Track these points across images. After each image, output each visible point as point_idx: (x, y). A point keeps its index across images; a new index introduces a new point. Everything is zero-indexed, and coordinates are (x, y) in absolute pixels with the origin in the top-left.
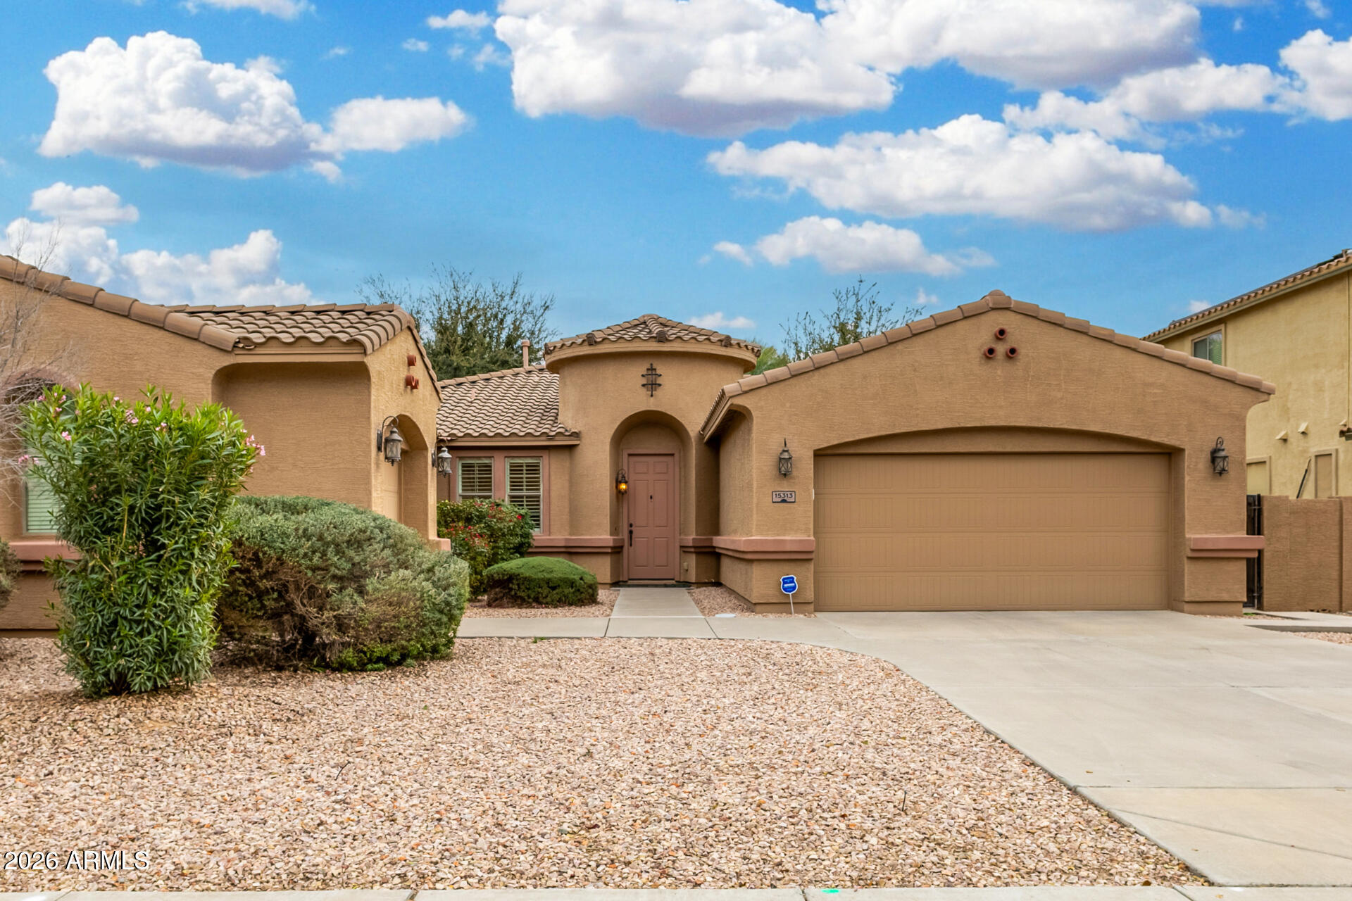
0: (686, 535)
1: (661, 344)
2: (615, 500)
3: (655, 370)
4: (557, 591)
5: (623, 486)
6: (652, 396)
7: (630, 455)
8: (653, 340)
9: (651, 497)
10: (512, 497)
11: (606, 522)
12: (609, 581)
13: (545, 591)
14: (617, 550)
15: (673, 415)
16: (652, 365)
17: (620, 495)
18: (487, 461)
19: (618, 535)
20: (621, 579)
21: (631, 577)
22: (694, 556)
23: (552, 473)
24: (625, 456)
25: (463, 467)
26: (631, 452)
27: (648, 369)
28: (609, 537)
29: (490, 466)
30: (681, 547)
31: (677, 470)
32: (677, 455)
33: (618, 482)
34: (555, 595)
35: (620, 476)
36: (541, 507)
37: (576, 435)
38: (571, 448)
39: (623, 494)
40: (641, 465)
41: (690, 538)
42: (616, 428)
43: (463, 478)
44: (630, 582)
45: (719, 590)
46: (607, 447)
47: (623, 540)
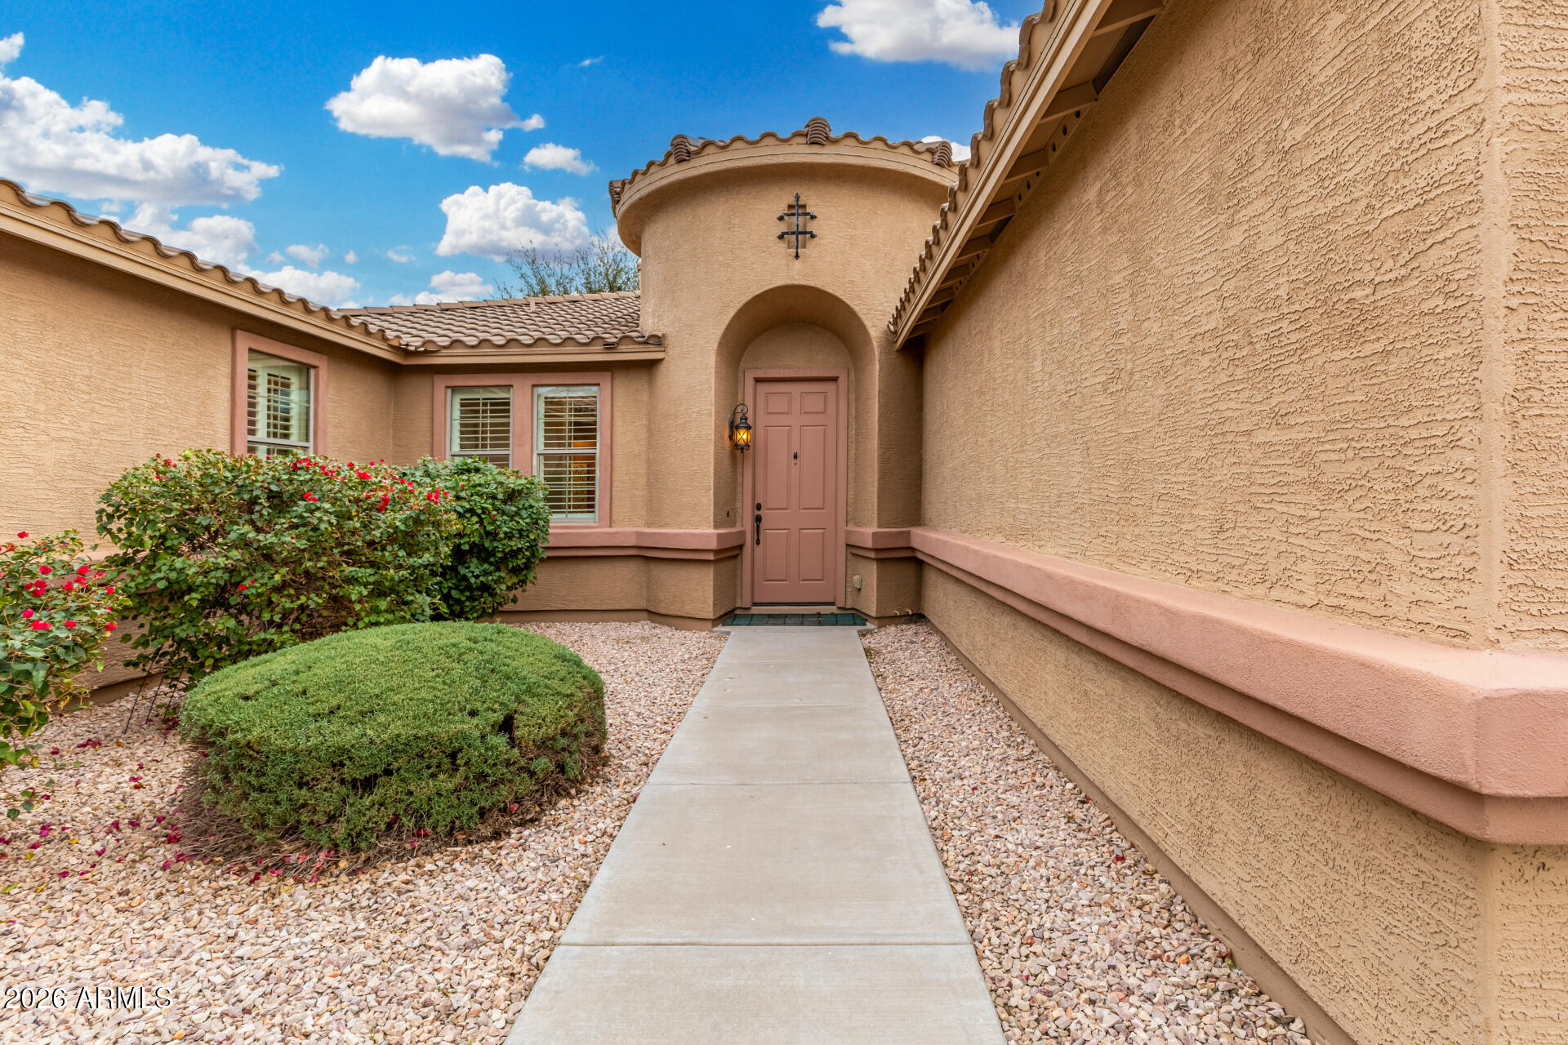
0: (857, 524)
1: (816, 149)
2: (727, 461)
3: (804, 206)
4: (378, 793)
5: (743, 436)
6: (797, 256)
7: (758, 380)
8: (802, 140)
9: (795, 457)
10: (547, 457)
11: (706, 501)
12: (711, 616)
13: (327, 797)
14: (728, 555)
15: (838, 294)
16: (797, 197)
17: (738, 451)
18: (500, 395)
19: (734, 525)
20: (738, 605)
21: (756, 601)
22: (874, 566)
23: (616, 414)
24: (750, 382)
25: (462, 405)
26: (761, 374)
27: (790, 207)
28: (712, 531)
29: (508, 404)
30: (848, 545)
31: (843, 405)
32: (842, 381)
33: (734, 428)
34: (366, 809)
35: (739, 416)
36: (597, 474)
37: (658, 341)
38: (651, 365)
39: (742, 449)
40: (778, 398)
41: (868, 531)
42: (727, 322)
43: (462, 425)
44: (755, 610)
45: (922, 629)
46: (711, 359)
47: (742, 534)
